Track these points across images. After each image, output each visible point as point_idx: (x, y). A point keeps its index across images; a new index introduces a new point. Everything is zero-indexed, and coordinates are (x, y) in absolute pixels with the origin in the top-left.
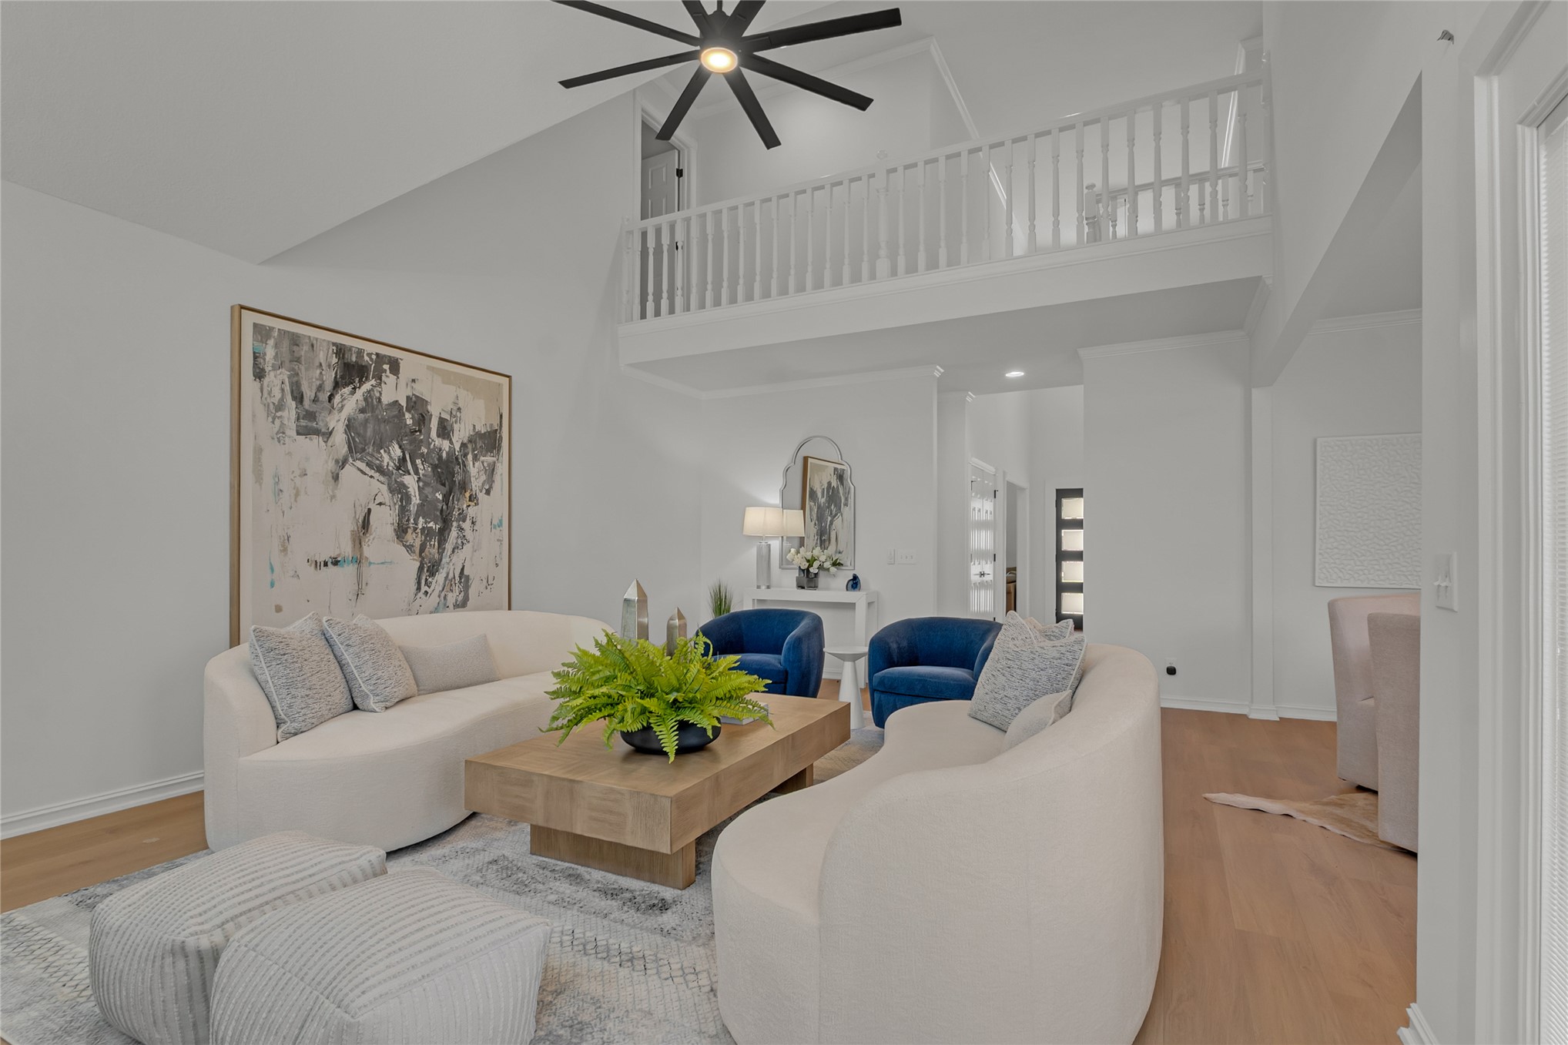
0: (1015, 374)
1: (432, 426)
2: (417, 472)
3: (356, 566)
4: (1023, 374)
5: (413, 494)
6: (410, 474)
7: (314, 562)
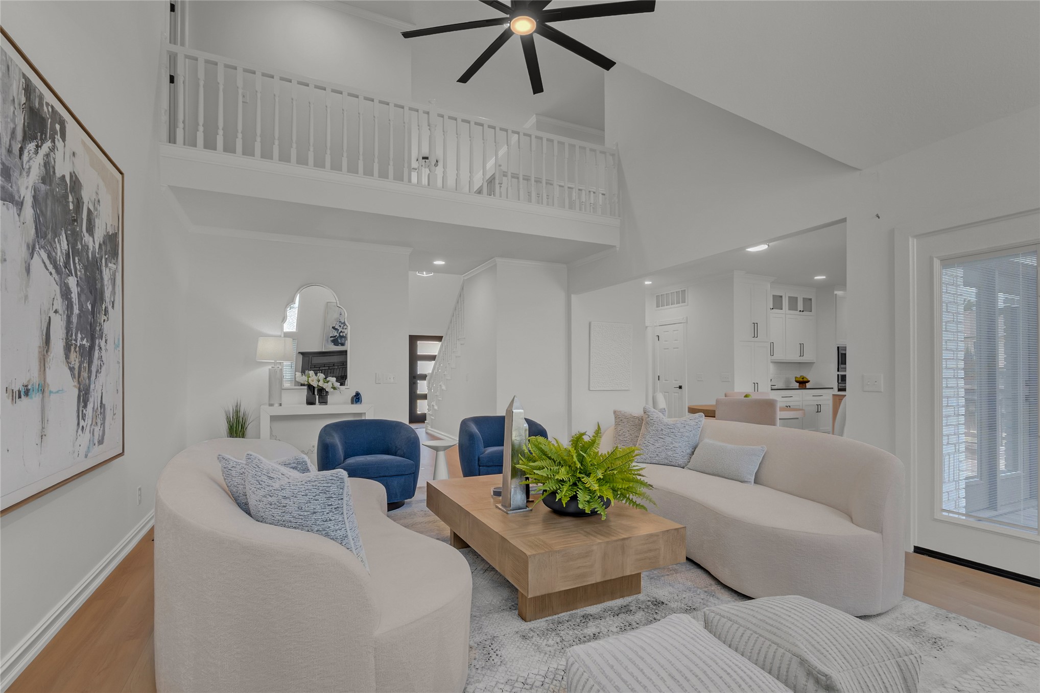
0: (439, 263)
1: (83, 217)
2: (76, 276)
3: (41, 395)
4: (444, 263)
5: (74, 302)
6: (72, 275)
7: (11, 391)
